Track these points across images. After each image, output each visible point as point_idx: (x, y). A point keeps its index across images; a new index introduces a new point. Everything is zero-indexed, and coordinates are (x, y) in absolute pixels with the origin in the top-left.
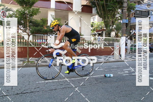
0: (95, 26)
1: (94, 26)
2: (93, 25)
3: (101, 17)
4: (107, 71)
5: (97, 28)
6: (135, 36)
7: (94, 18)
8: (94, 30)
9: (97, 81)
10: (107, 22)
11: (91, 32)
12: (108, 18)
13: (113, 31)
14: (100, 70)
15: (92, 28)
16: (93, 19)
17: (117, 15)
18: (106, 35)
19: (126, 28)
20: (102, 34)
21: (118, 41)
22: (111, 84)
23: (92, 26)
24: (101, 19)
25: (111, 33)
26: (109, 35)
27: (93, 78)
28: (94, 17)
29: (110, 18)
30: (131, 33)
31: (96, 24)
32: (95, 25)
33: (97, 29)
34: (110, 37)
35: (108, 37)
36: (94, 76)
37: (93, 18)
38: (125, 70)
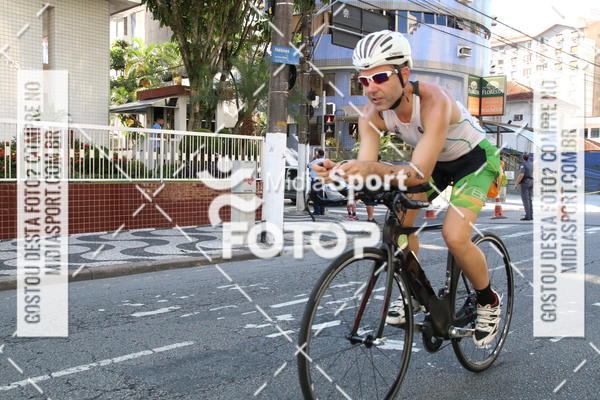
0: (135, 64)
1: (131, 63)
2: (126, 58)
3: (164, 22)
4: (192, 319)
5: (147, 74)
6: (329, 130)
7: (129, 20)
8: (128, 85)
9: (132, 387)
10: (197, 51)
11: (114, 95)
12: (203, 29)
13: (229, 97)
14: (152, 317)
15: (115, 75)
16: (121, 25)
17: (248, 20)
18: (192, 120)
19: (290, 88)
20: (173, 114)
21: (252, 152)
22: (208, 393)
23: (118, 63)
24: (168, 31)
25: (215, 108)
26: (205, 117)
27: (112, 369)
28: (127, 14)
29: (213, 28)
30: (311, 111)
31: (142, 50)
32: (135, 58)
33: (144, 82)
34: (213, 130)
35: (204, 127)
36: (117, 360)
37: (126, 19)
38: (280, 309)
